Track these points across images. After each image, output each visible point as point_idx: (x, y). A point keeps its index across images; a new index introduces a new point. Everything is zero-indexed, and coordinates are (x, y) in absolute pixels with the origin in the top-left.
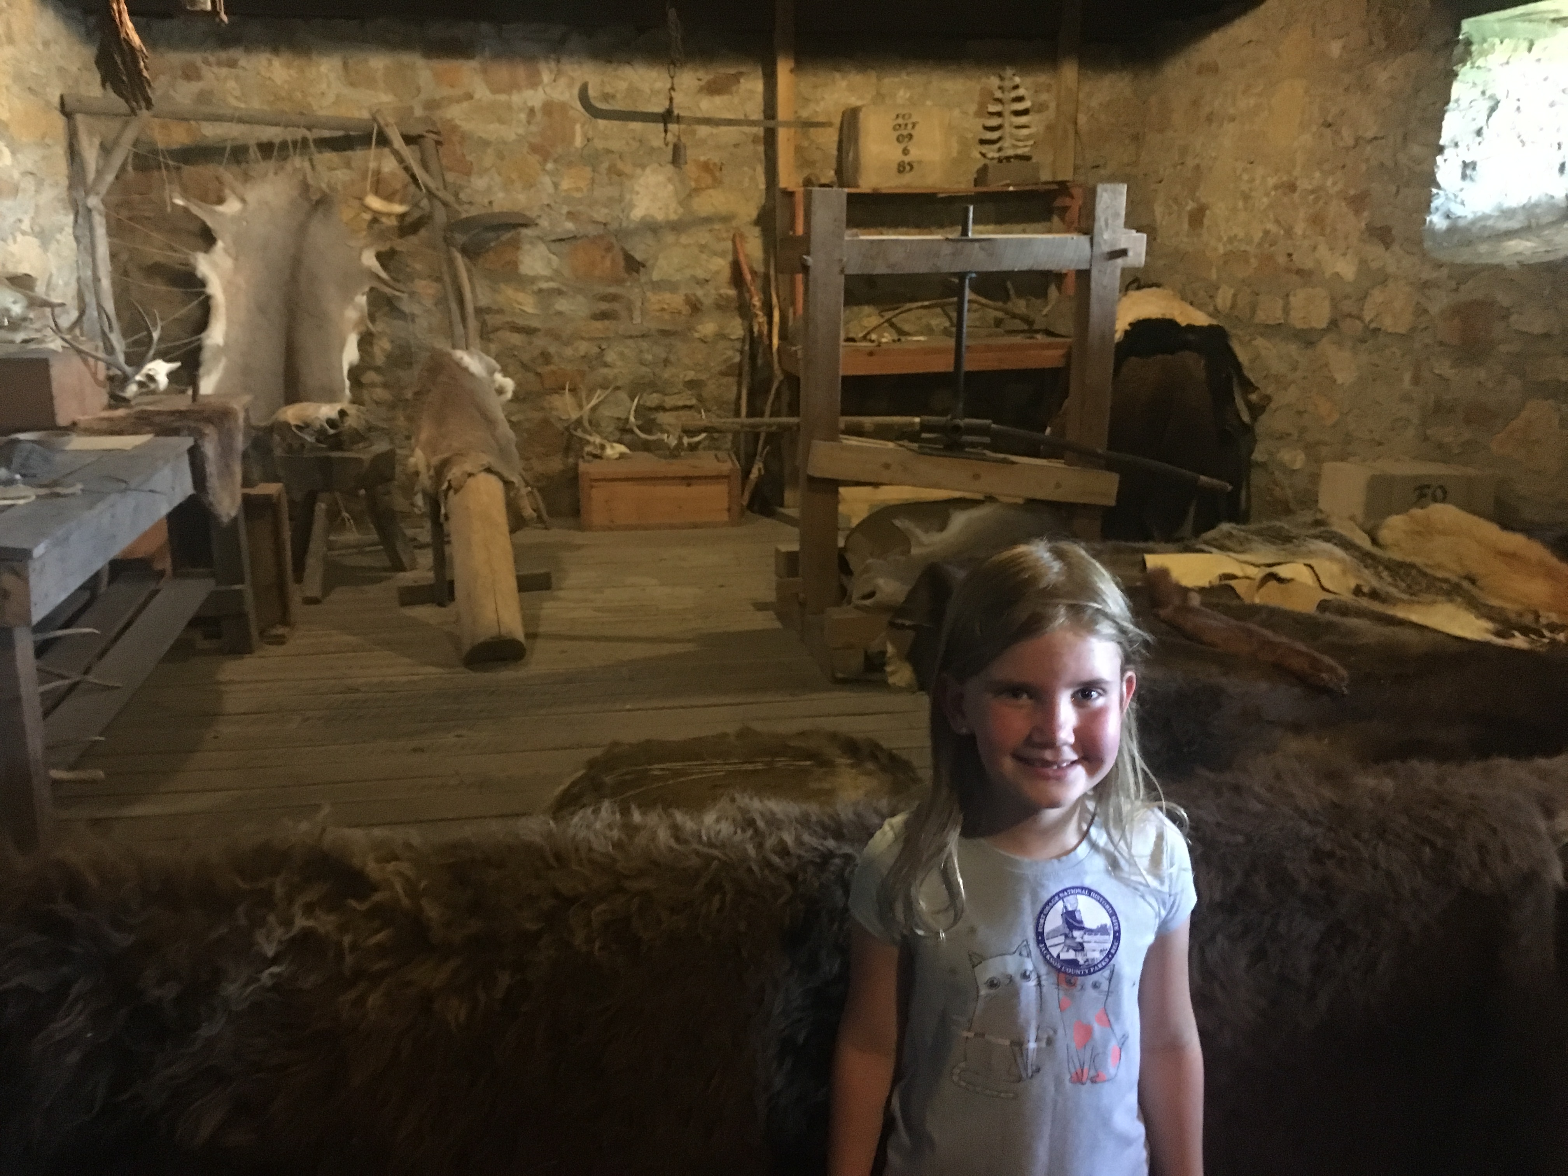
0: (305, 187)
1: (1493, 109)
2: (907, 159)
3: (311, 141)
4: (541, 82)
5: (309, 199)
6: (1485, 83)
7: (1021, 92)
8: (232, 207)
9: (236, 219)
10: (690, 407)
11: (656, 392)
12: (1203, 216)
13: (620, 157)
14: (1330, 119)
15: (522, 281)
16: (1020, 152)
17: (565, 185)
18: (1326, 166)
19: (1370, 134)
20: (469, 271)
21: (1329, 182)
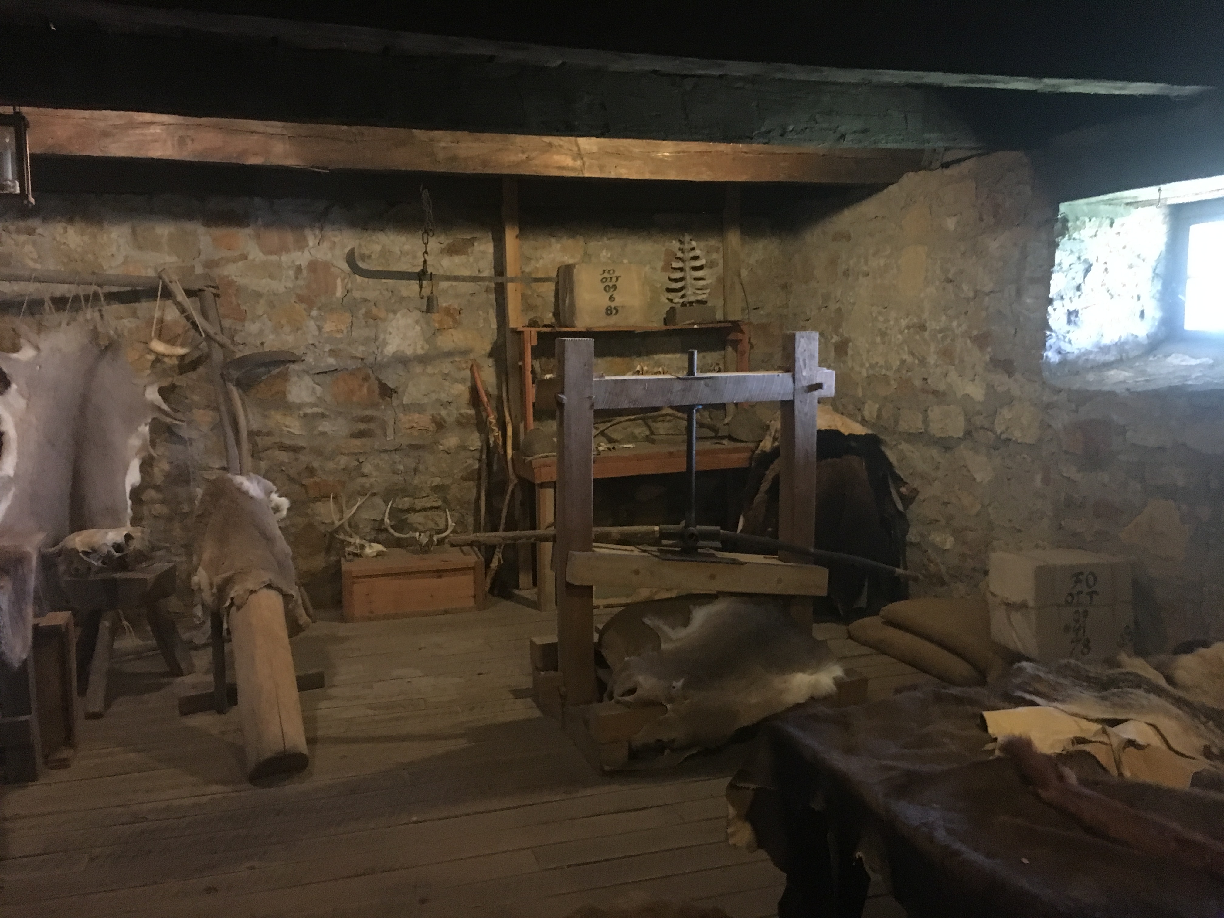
0: (95, 335)
1: (1087, 271)
2: (613, 305)
3: (101, 296)
4: (307, 246)
5: (98, 345)
6: (1080, 250)
7: (698, 252)
8: (26, 354)
9: (29, 364)
10: (437, 508)
11: (407, 496)
12: (847, 347)
13: (375, 305)
14: (950, 276)
15: (287, 407)
16: (700, 298)
17: (328, 327)
18: (950, 312)
19: (987, 289)
20: (242, 400)
21: (955, 324)
